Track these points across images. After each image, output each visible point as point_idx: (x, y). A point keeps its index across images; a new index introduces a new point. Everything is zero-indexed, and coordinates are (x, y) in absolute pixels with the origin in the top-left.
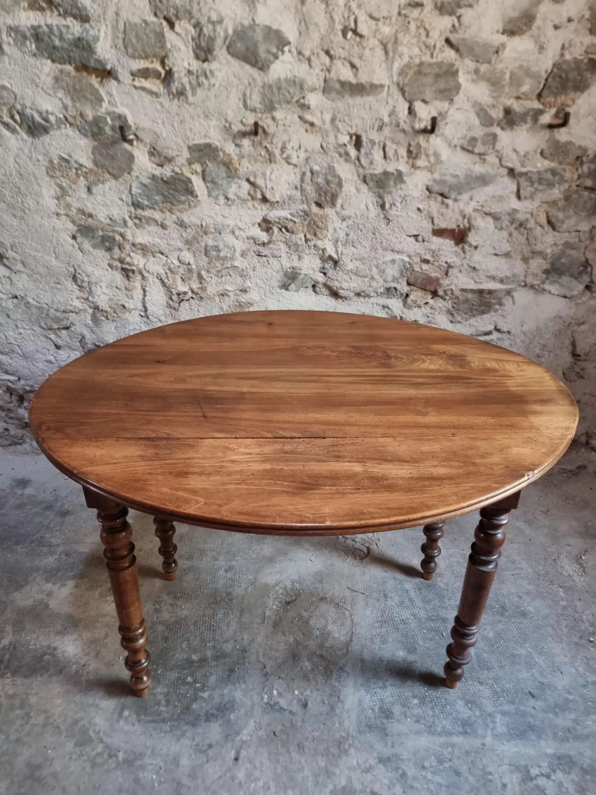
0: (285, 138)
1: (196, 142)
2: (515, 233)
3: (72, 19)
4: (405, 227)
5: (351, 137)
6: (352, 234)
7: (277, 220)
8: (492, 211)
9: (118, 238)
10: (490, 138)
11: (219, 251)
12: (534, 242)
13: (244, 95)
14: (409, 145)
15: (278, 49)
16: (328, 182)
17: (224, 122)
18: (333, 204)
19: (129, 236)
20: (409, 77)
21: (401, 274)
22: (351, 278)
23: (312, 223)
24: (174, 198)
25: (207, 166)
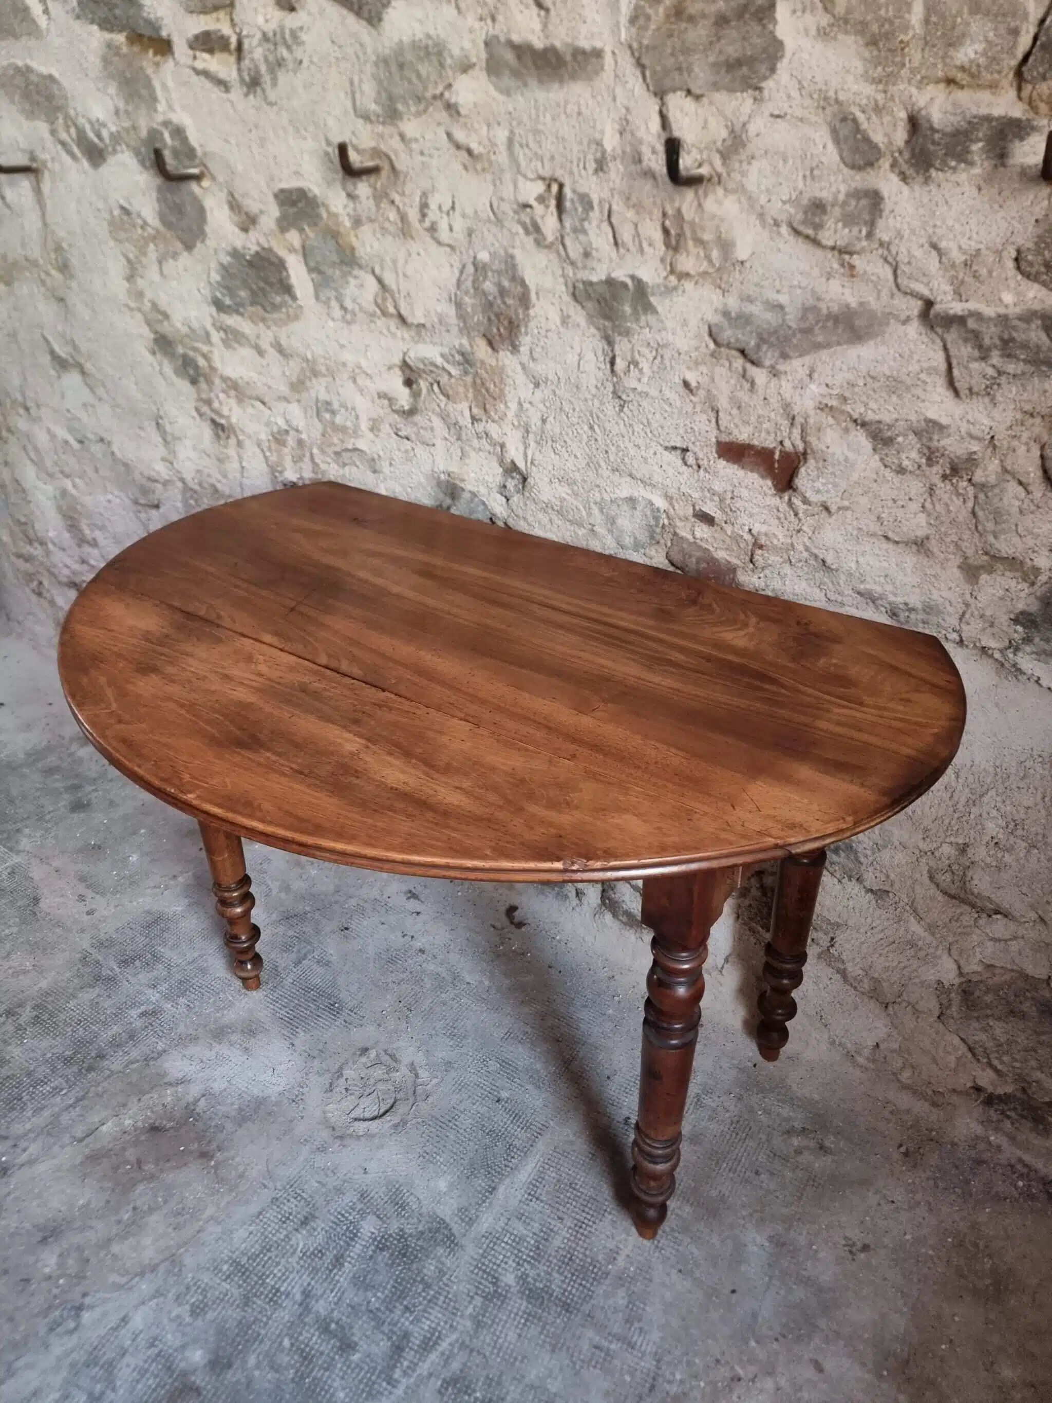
0: (425, 184)
1: (284, 185)
2: (944, 489)
4: (655, 425)
5: (549, 186)
6: (551, 419)
7: (422, 366)
8: (870, 416)
9: (201, 362)
10: (864, 202)
11: (333, 413)
12: (990, 526)
13: (352, 83)
14: (664, 215)
16: (502, 292)
17: (324, 144)
18: (515, 349)
19: (217, 363)
20: (653, 26)
21: (652, 537)
22: (551, 521)
23: (478, 381)
24: (265, 296)
25: (307, 236)
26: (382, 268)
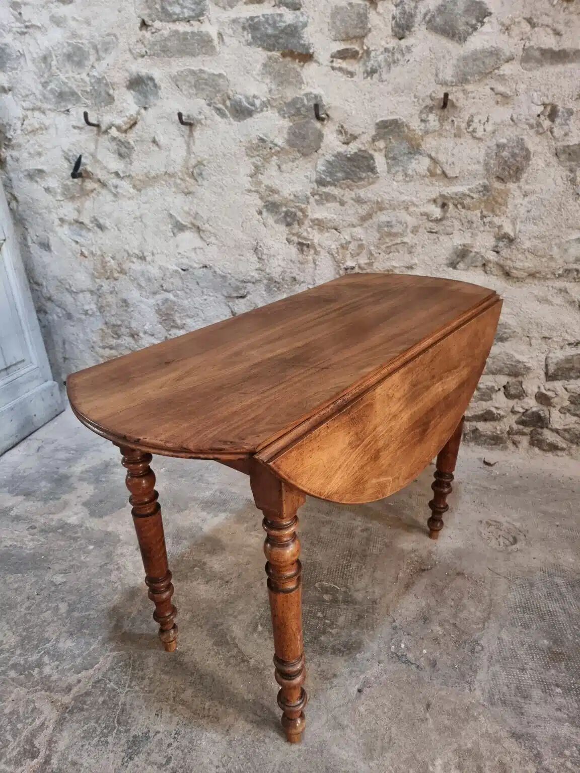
0: (473, 110)
1: (384, 119)
3: (285, 8)
5: (545, 107)
6: (534, 210)
7: (454, 196)
9: (300, 214)
11: (391, 227)
13: (437, 69)
15: (478, 21)
16: (514, 155)
17: (413, 98)
18: (518, 180)
19: (309, 213)
22: (526, 258)
23: (491, 198)
24: (355, 175)
25: (390, 142)
26: (437, 153)
